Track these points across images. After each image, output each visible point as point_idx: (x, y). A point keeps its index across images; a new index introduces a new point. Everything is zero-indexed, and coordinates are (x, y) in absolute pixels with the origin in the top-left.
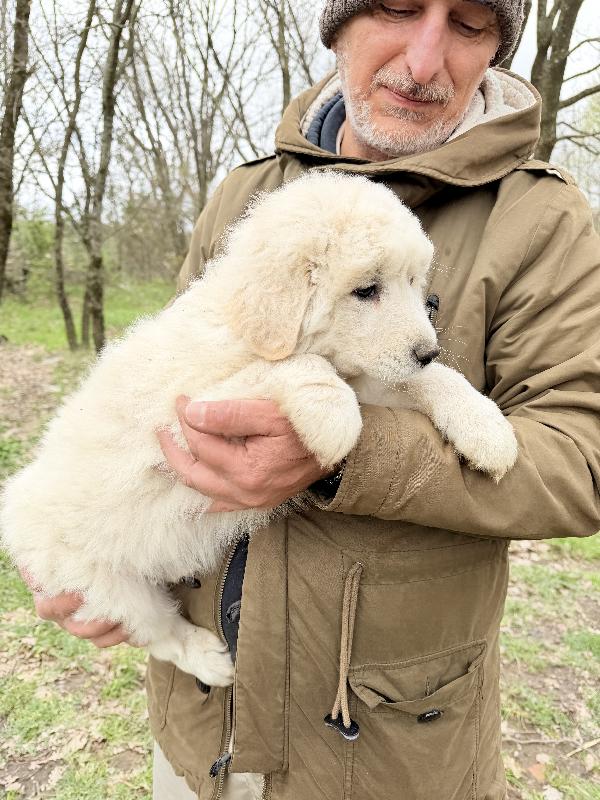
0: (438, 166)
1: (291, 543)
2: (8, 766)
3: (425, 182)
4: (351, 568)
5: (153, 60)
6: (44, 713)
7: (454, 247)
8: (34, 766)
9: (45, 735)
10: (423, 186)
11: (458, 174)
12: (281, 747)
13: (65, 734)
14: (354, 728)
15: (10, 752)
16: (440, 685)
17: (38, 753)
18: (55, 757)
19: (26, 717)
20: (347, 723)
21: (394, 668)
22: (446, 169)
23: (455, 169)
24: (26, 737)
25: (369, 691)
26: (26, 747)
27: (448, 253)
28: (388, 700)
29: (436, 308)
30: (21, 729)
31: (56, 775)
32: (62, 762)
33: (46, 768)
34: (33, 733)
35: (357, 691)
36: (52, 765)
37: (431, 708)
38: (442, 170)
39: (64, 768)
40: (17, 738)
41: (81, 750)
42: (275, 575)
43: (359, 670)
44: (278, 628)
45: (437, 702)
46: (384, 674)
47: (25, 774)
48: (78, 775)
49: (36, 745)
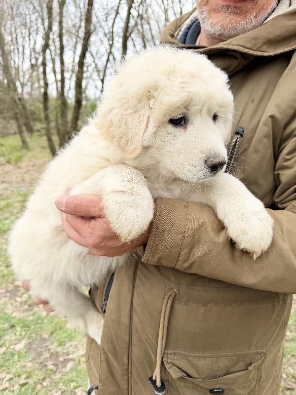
0: (243, 44)
1: (139, 272)
2: (50, 356)
3: (238, 55)
4: (168, 291)
5: (153, 23)
6: (69, 335)
7: (257, 97)
8: (61, 359)
9: (68, 345)
10: (236, 58)
11: (258, 48)
12: (127, 387)
13: (76, 347)
14: (163, 387)
15: (52, 351)
16: (228, 373)
17: (64, 353)
18: (71, 357)
19: (60, 335)
20: (159, 384)
21: (194, 357)
22: (249, 45)
23: (255, 45)
24: (60, 345)
25: (176, 367)
26: (59, 349)
27: (253, 101)
28: (189, 375)
29: (242, 136)
30: (58, 340)
31: (70, 365)
32: (73, 360)
33: (66, 361)
34: (63, 343)
35: (167, 366)
36: (68, 360)
37: (217, 387)
38: (246, 45)
39: (74, 363)
40: (56, 344)
41: (82, 356)
42: (126, 289)
43: (171, 354)
44: (125, 320)
45: (223, 384)
46: (187, 360)
47: (57, 362)
48: (79, 368)
49: (64, 349)
